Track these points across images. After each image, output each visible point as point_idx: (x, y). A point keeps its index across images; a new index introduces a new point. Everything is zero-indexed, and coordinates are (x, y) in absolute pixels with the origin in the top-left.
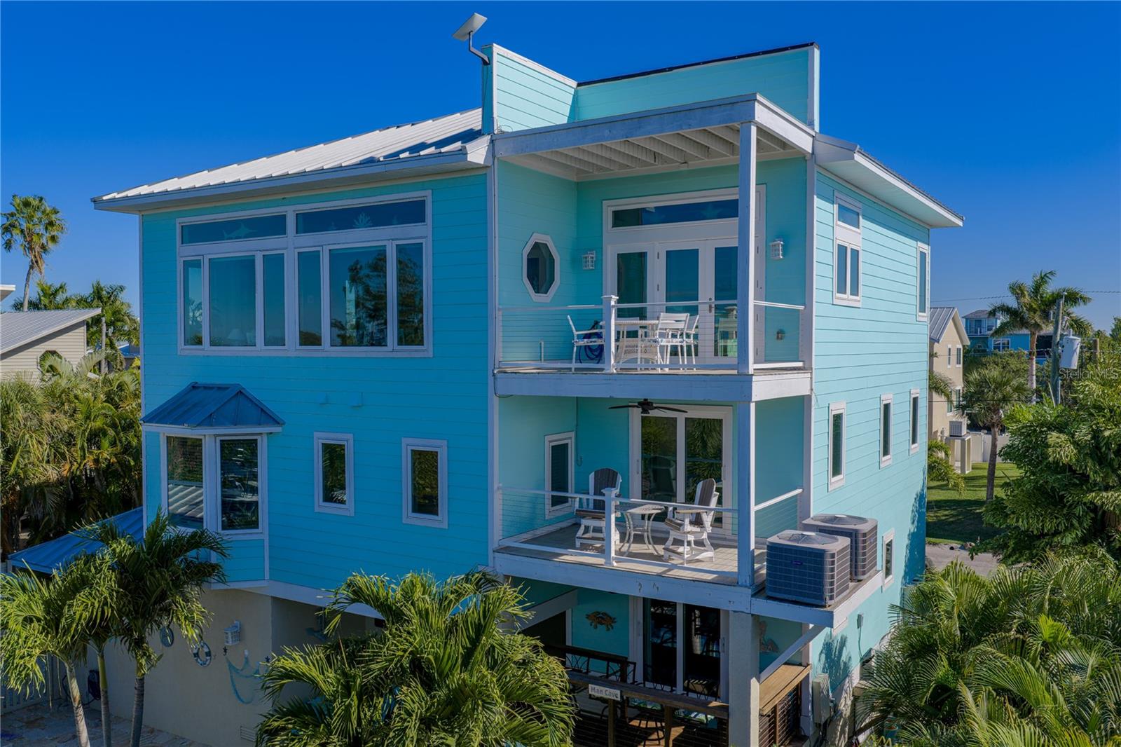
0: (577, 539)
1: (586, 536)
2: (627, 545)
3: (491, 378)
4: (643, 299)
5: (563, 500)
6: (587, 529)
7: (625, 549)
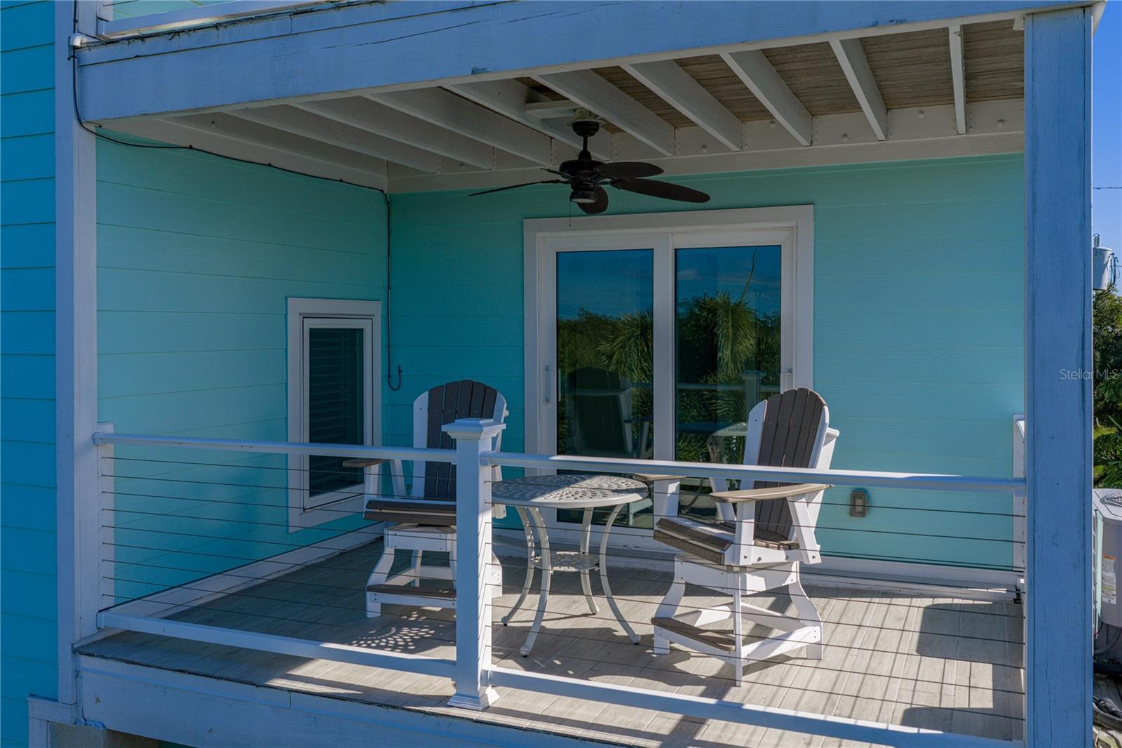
0: (369, 594)
1: (400, 580)
2: (532, 600)
3: (64, 68)
5: (349, 475)
6: (403, 560)
7: (524, 617)
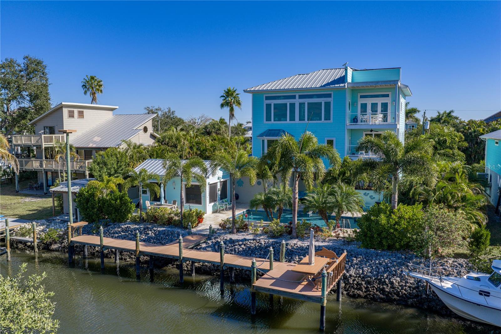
3: (346, 126)
4: (366, 112)
